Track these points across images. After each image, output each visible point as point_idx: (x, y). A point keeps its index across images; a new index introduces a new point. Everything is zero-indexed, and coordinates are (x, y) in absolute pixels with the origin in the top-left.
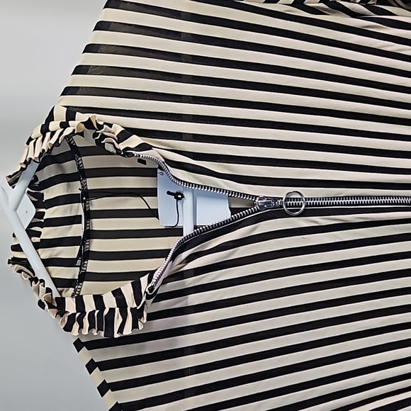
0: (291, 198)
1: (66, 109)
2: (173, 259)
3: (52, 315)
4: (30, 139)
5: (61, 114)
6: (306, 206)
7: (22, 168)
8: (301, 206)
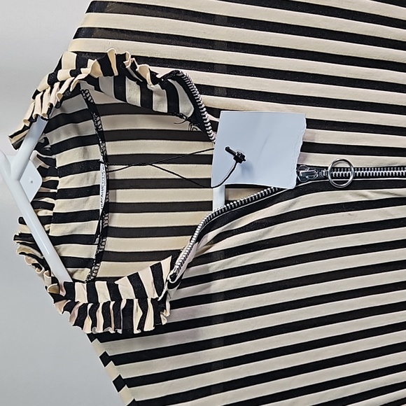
0: (337, 168)
1: (76, 55)
2: (198, 240)
3: (58, 310)
4: (37, 92)
5: (70, 62)
6: (354, 178)
7: (25, 126)
8: (349, 178)
